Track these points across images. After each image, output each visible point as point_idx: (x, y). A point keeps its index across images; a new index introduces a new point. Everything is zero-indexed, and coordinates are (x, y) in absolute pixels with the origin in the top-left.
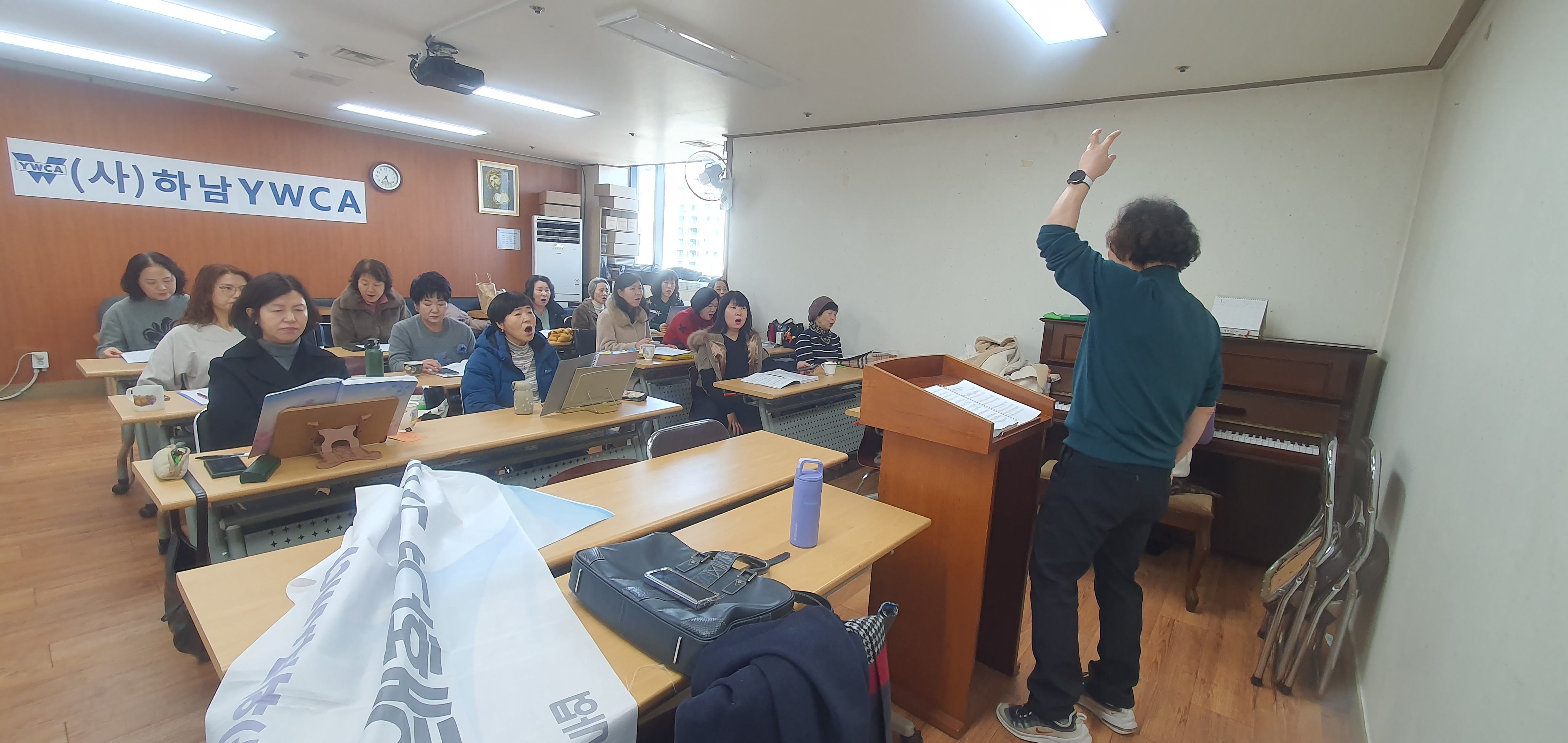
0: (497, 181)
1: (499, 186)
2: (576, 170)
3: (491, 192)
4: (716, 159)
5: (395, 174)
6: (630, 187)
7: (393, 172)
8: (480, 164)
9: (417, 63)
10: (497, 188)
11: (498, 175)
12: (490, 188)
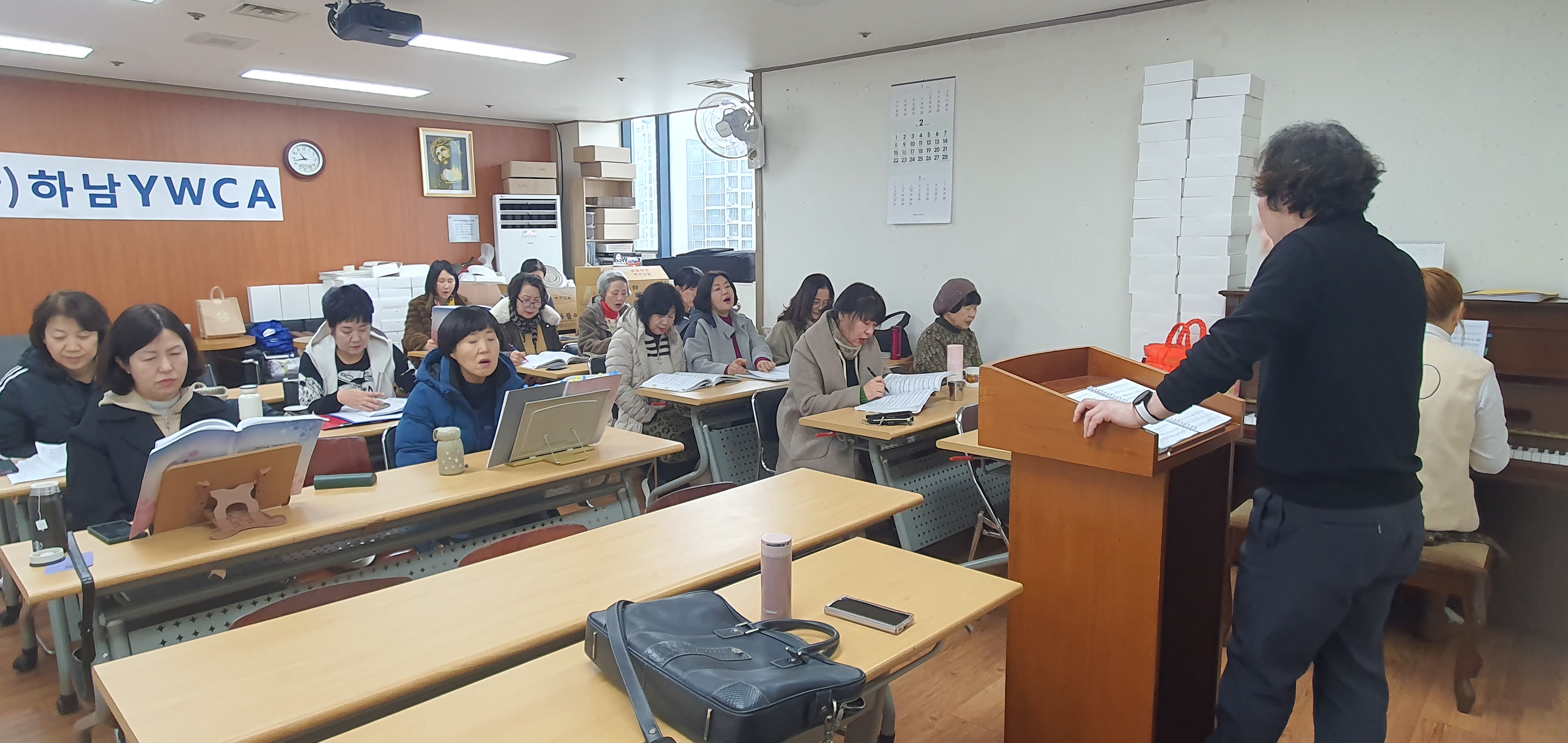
0: (445, 153)
1: (449, 159)
2: (548, 132)
3: (438, 168)
4: (737, 102)
5: (315, 154)
6: (622, 146)
7: (313, 151)
8: (423, 133)
9: (336, 13)
10: (446, 163)
11: (447, 145)
12: (437, 163)
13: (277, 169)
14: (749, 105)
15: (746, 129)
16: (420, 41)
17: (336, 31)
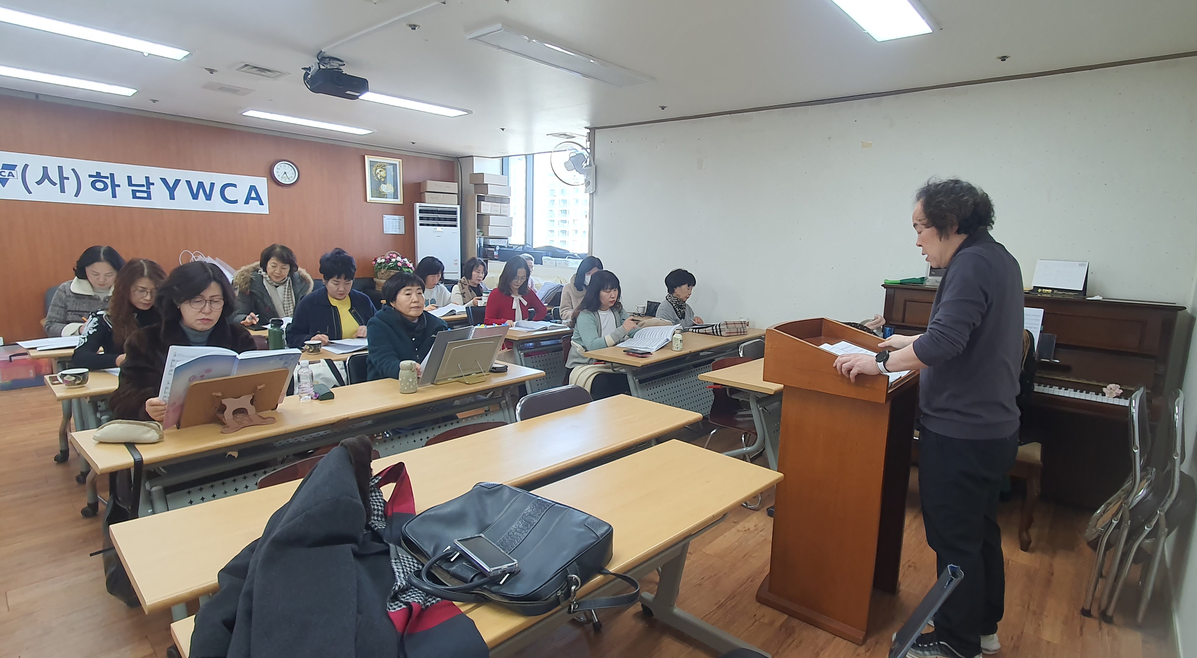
0: (383, 174)
1: (385, 178)
2: (453, 162)
3: (378, 183)
6: (503, 175)
7: (291, 168)
8: (368, 159)
9: (309, 74)
10: (383, 180)
11: (384, 168)
12: (377, 180)
13: (266, 178)
14: (586, 151)
15: (584, 167)
17: (309, 87)
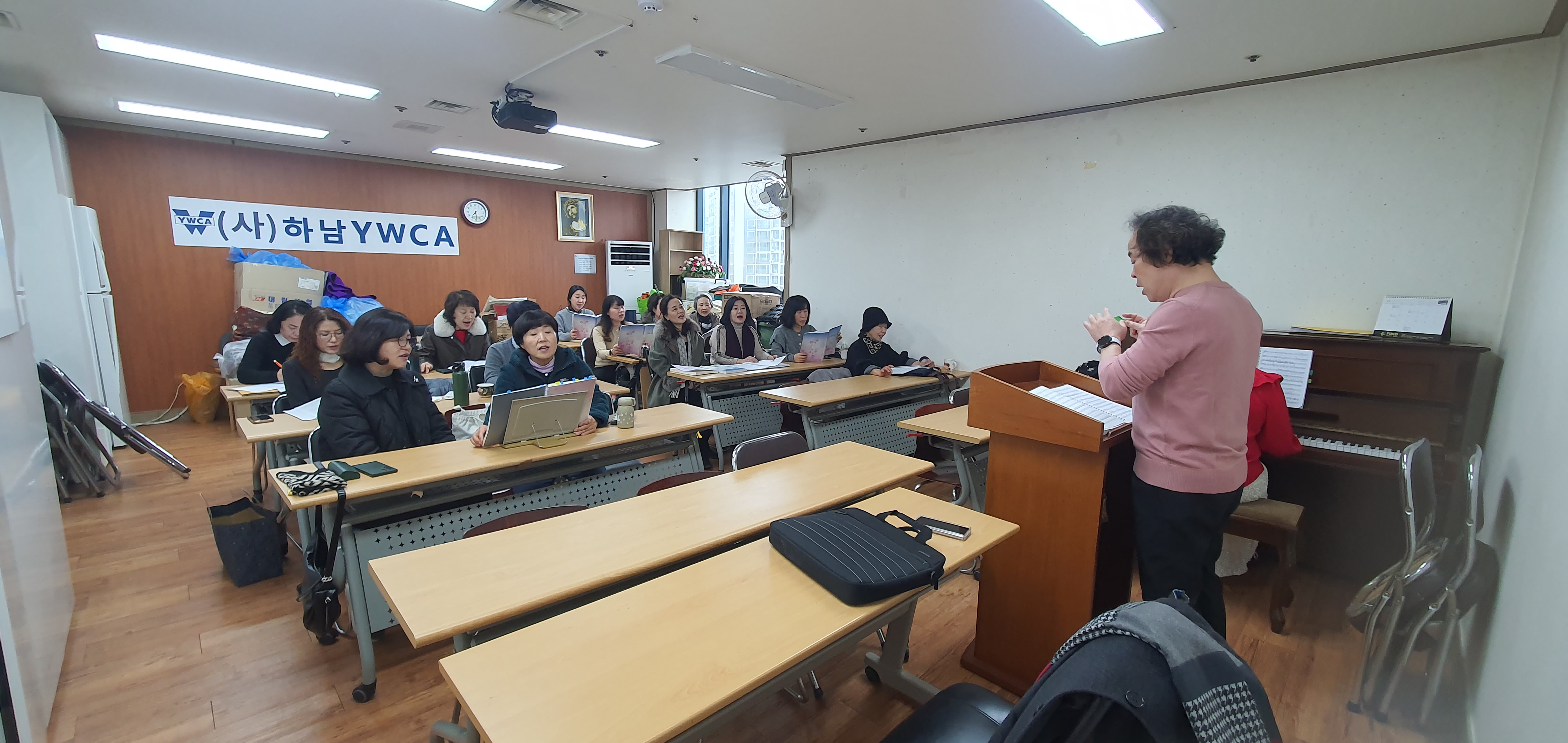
0: (574, 210)
1: (576, 215)
2: (645, 196)
3: (568, 220)
4: (775, 178)
5: (483, 209)
7: (482, 207)
8: (559, 195)
9: (497, 108)
10: (574, 217)
11: (575, 204)
12: (568, 217)
13: (456, 219)
14: (783, 180)
15: (780, 197)
16: (557, 129)
17: (497, 121)
